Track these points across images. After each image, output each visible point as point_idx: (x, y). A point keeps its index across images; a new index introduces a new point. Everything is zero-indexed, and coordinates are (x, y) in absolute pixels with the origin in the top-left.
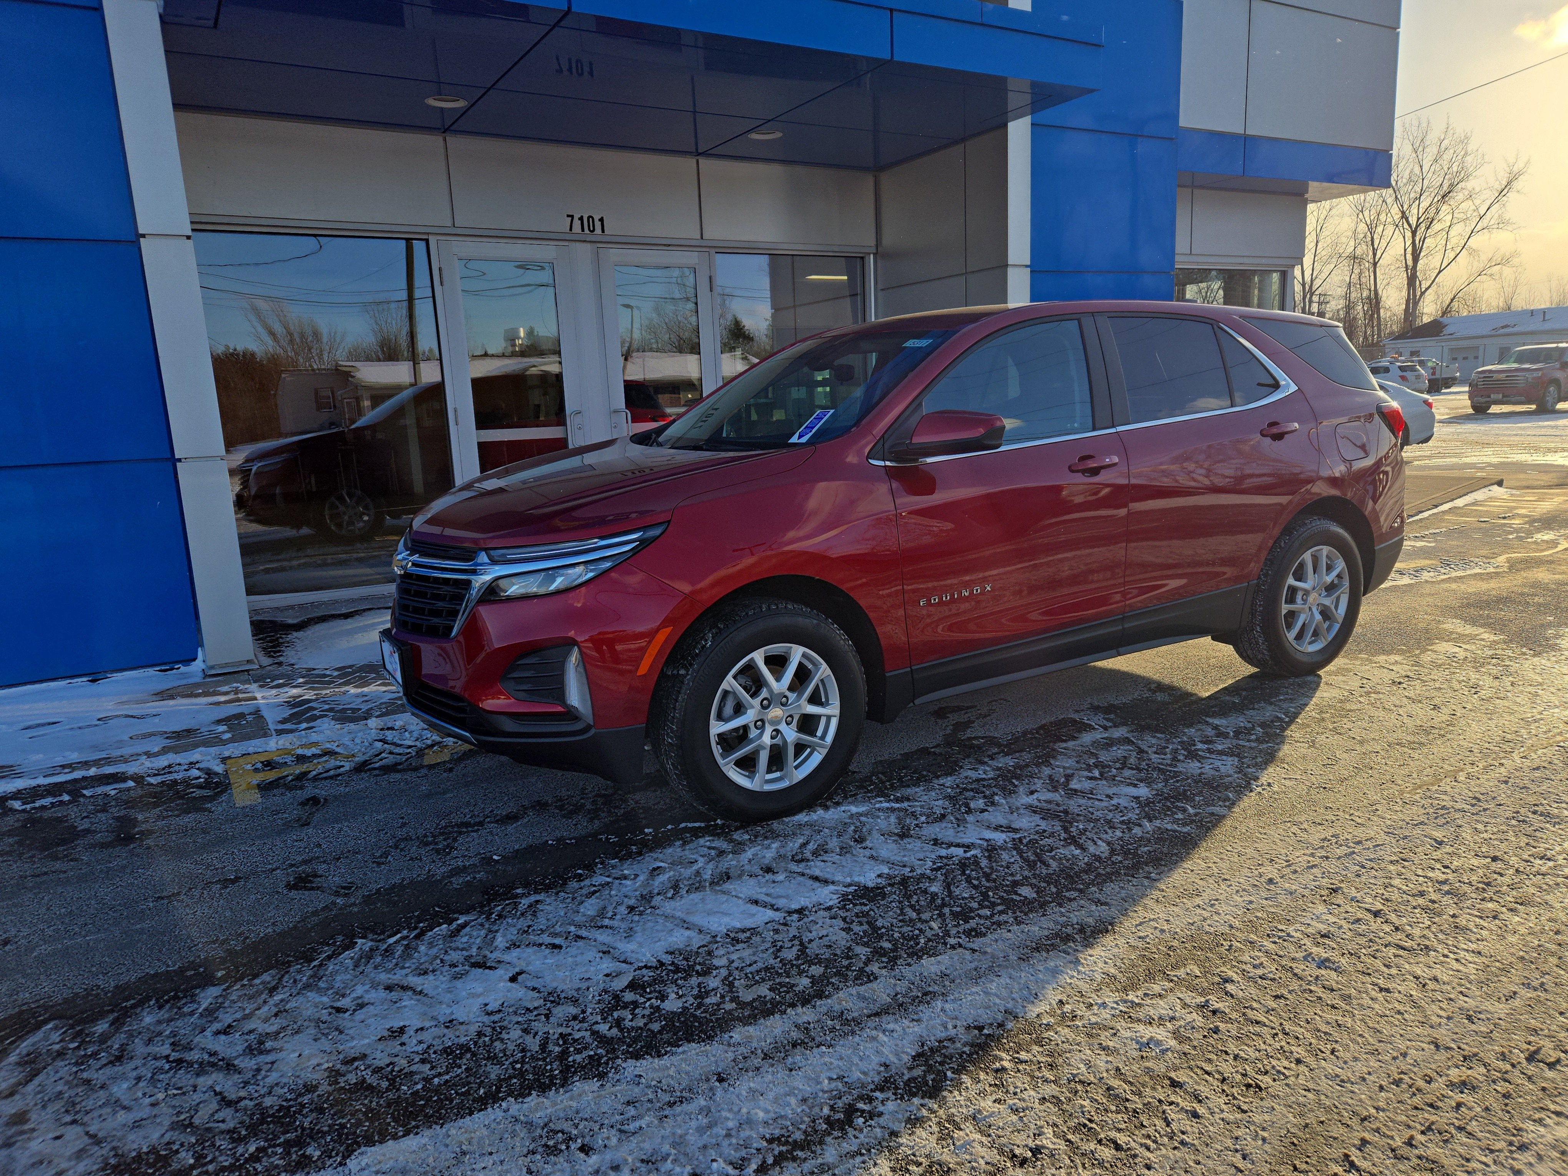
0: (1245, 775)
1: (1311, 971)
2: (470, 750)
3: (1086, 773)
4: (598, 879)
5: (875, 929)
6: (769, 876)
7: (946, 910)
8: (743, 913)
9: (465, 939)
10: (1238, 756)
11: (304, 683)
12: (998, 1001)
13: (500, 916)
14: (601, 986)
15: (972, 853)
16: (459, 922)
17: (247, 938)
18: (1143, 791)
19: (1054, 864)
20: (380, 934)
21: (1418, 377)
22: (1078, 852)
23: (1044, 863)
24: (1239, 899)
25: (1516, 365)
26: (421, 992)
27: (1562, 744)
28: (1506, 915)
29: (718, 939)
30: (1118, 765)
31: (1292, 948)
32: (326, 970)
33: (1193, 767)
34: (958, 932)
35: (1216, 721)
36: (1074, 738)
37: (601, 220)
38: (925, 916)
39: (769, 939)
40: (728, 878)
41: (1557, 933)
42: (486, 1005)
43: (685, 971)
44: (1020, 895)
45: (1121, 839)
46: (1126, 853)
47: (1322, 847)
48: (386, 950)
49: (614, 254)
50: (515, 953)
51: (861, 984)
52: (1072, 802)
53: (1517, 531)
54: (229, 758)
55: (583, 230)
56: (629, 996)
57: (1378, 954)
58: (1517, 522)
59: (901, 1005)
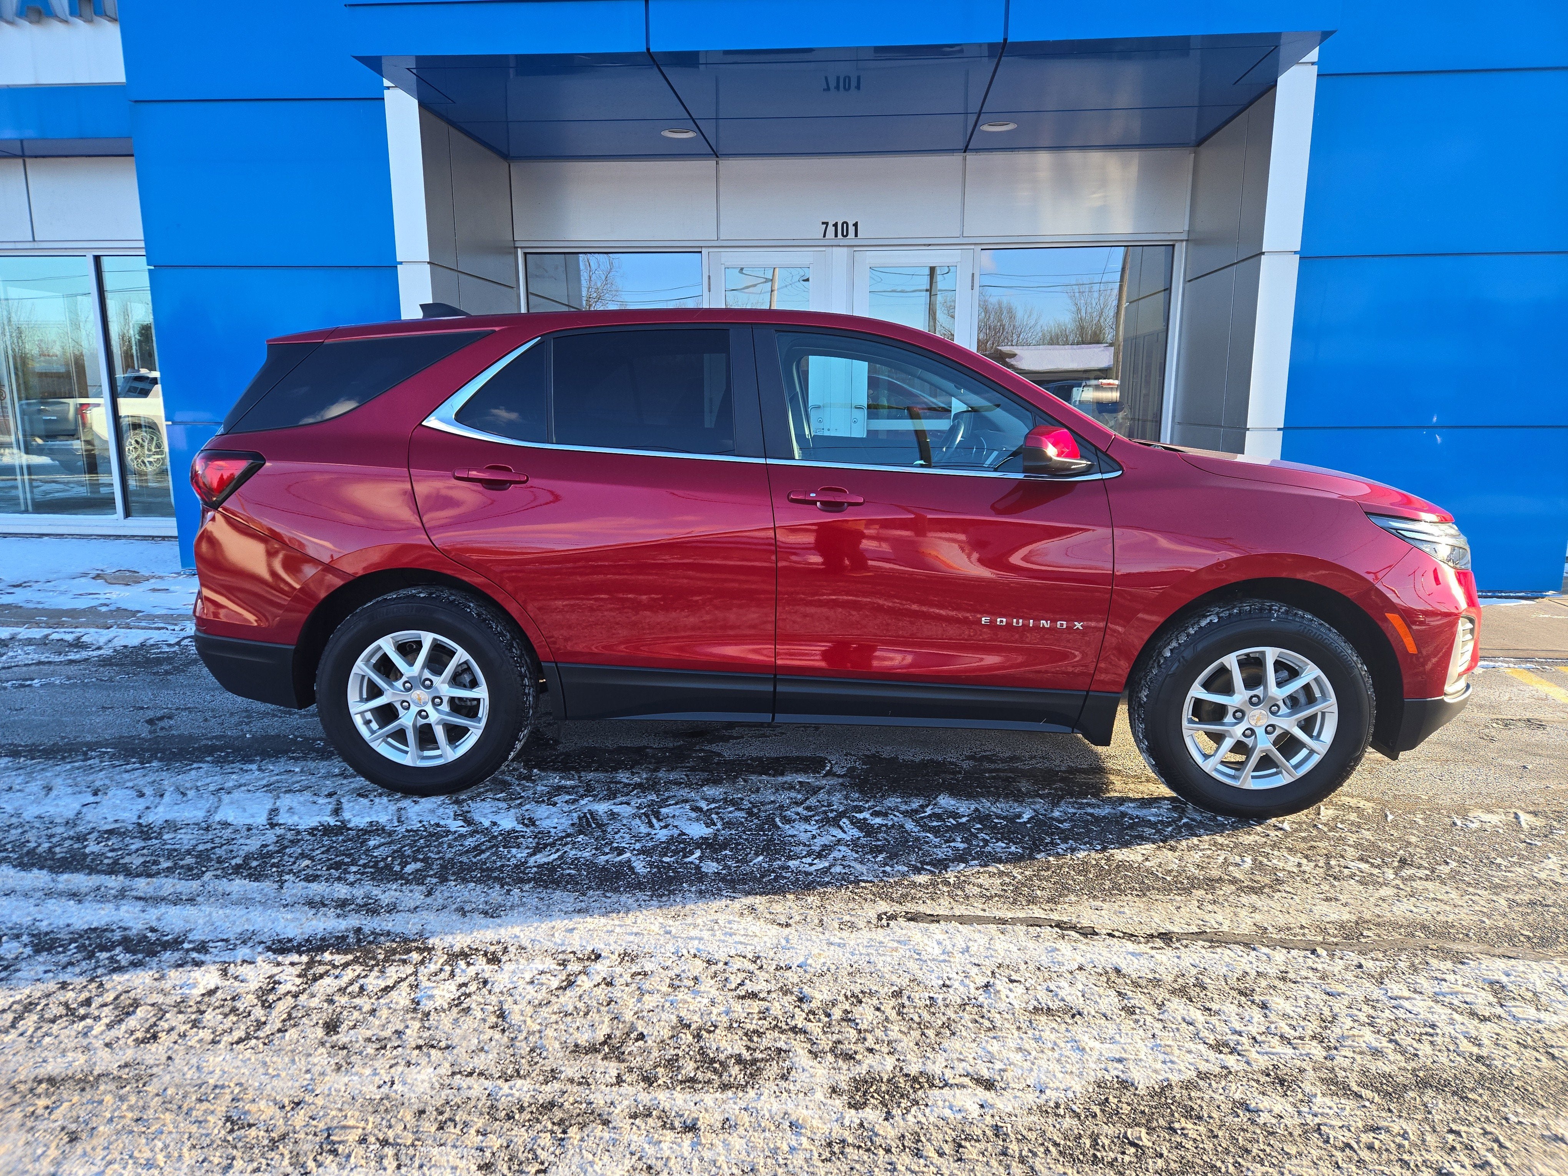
17: (75, 740)
37: (856, 225)
49: (869, 257)
55: (836, 235)
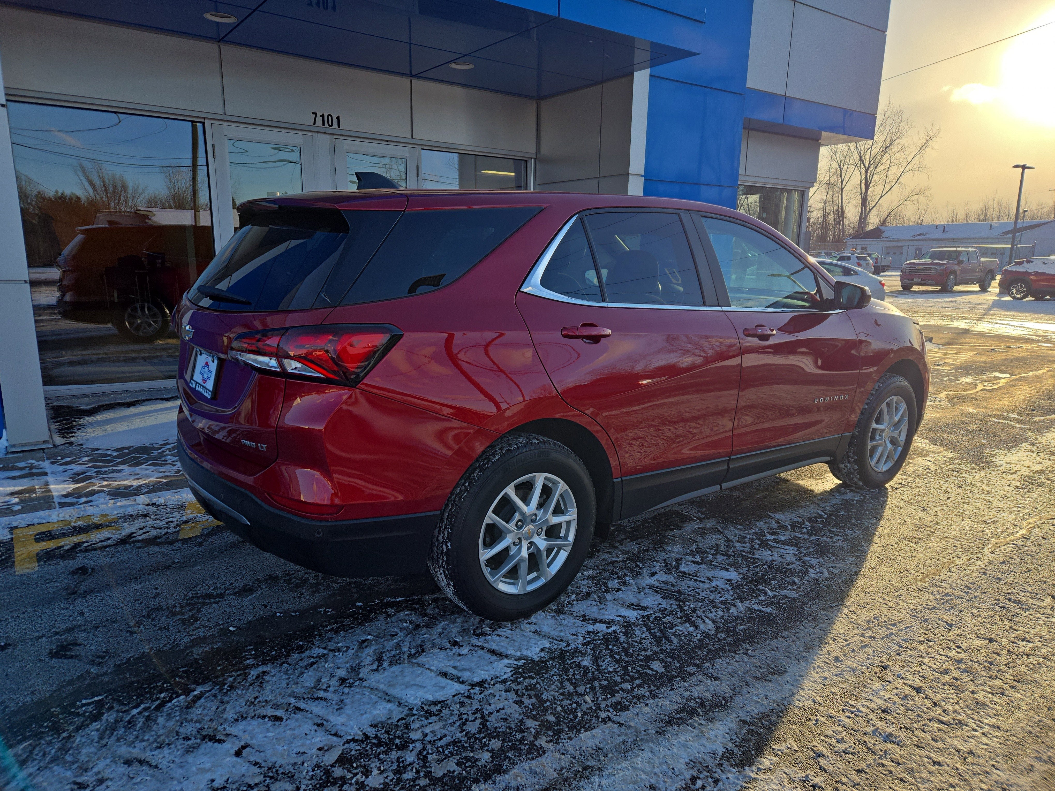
0: (804, 562)
1: (880, 746)
2: (218, 526)
3: (691, 558)
4: (317, 651)
5: (542, 702)
6: (455, 650)
7: (596, 684)
8: (434, 686)
9: (199, 711)
10: (796, 545)
11: (88, 461)
12: (644, 777)
13: (232, 687)
14: (315, 760)
15: (612, 629)
16: (195, 693)
17: (7, 707)
18: (733, 575)
19: (675, 640)
20: (125, 705)
21: (868, 264)
22: (691, 629)
23: (667, 639)
24: (816, 675)
25: (930, 261)
26: (156, 767)
27: (1015, 542)
28: (1010, 692)
29: (415, 712)
30: (713, 552)
31: (863, 723)
32: (74, 742)
33: (766, 554)
34: (607, 706)
35: (778, 516)
36: (679, 528)
37: (338, 118)
38: (581, 689)
39: (456, 712)
40: (423, 651)
41: (1049, 709)
42: (213, 781)
43: (387, 744)
44: (652, 670)
45: (722, 617)
46: (728, 631)
47: (869, 628)
48: (129, 722)
49: (347, 144)
50: (242, 725)
51: (533, 759)
52: (683, 584)
53: (948, 375)
54: (16, 527)
55: (324, 125)
56: (338, 772)
57: (926, 729)
58: (947, 368)
59: (566, 780)
